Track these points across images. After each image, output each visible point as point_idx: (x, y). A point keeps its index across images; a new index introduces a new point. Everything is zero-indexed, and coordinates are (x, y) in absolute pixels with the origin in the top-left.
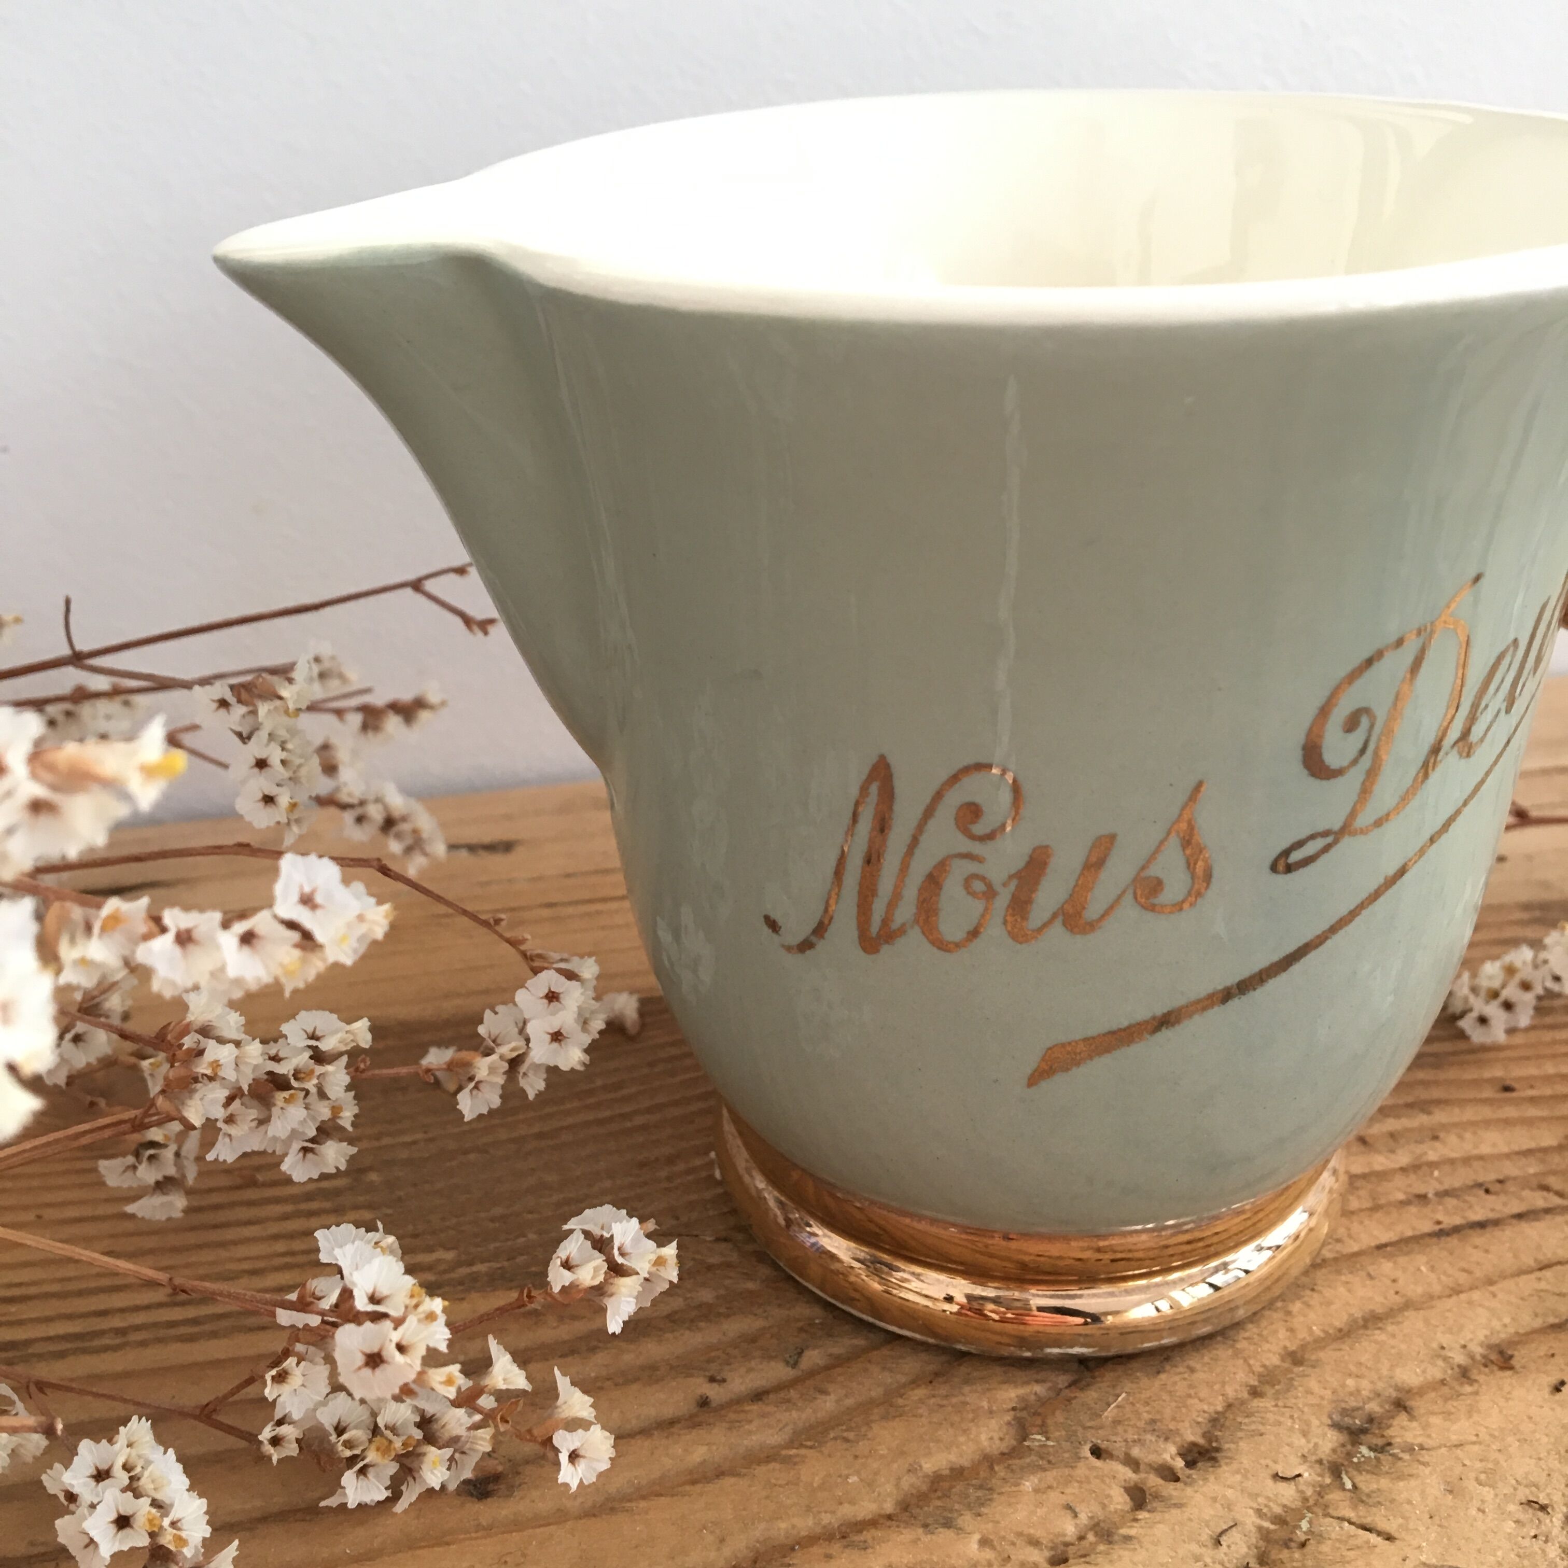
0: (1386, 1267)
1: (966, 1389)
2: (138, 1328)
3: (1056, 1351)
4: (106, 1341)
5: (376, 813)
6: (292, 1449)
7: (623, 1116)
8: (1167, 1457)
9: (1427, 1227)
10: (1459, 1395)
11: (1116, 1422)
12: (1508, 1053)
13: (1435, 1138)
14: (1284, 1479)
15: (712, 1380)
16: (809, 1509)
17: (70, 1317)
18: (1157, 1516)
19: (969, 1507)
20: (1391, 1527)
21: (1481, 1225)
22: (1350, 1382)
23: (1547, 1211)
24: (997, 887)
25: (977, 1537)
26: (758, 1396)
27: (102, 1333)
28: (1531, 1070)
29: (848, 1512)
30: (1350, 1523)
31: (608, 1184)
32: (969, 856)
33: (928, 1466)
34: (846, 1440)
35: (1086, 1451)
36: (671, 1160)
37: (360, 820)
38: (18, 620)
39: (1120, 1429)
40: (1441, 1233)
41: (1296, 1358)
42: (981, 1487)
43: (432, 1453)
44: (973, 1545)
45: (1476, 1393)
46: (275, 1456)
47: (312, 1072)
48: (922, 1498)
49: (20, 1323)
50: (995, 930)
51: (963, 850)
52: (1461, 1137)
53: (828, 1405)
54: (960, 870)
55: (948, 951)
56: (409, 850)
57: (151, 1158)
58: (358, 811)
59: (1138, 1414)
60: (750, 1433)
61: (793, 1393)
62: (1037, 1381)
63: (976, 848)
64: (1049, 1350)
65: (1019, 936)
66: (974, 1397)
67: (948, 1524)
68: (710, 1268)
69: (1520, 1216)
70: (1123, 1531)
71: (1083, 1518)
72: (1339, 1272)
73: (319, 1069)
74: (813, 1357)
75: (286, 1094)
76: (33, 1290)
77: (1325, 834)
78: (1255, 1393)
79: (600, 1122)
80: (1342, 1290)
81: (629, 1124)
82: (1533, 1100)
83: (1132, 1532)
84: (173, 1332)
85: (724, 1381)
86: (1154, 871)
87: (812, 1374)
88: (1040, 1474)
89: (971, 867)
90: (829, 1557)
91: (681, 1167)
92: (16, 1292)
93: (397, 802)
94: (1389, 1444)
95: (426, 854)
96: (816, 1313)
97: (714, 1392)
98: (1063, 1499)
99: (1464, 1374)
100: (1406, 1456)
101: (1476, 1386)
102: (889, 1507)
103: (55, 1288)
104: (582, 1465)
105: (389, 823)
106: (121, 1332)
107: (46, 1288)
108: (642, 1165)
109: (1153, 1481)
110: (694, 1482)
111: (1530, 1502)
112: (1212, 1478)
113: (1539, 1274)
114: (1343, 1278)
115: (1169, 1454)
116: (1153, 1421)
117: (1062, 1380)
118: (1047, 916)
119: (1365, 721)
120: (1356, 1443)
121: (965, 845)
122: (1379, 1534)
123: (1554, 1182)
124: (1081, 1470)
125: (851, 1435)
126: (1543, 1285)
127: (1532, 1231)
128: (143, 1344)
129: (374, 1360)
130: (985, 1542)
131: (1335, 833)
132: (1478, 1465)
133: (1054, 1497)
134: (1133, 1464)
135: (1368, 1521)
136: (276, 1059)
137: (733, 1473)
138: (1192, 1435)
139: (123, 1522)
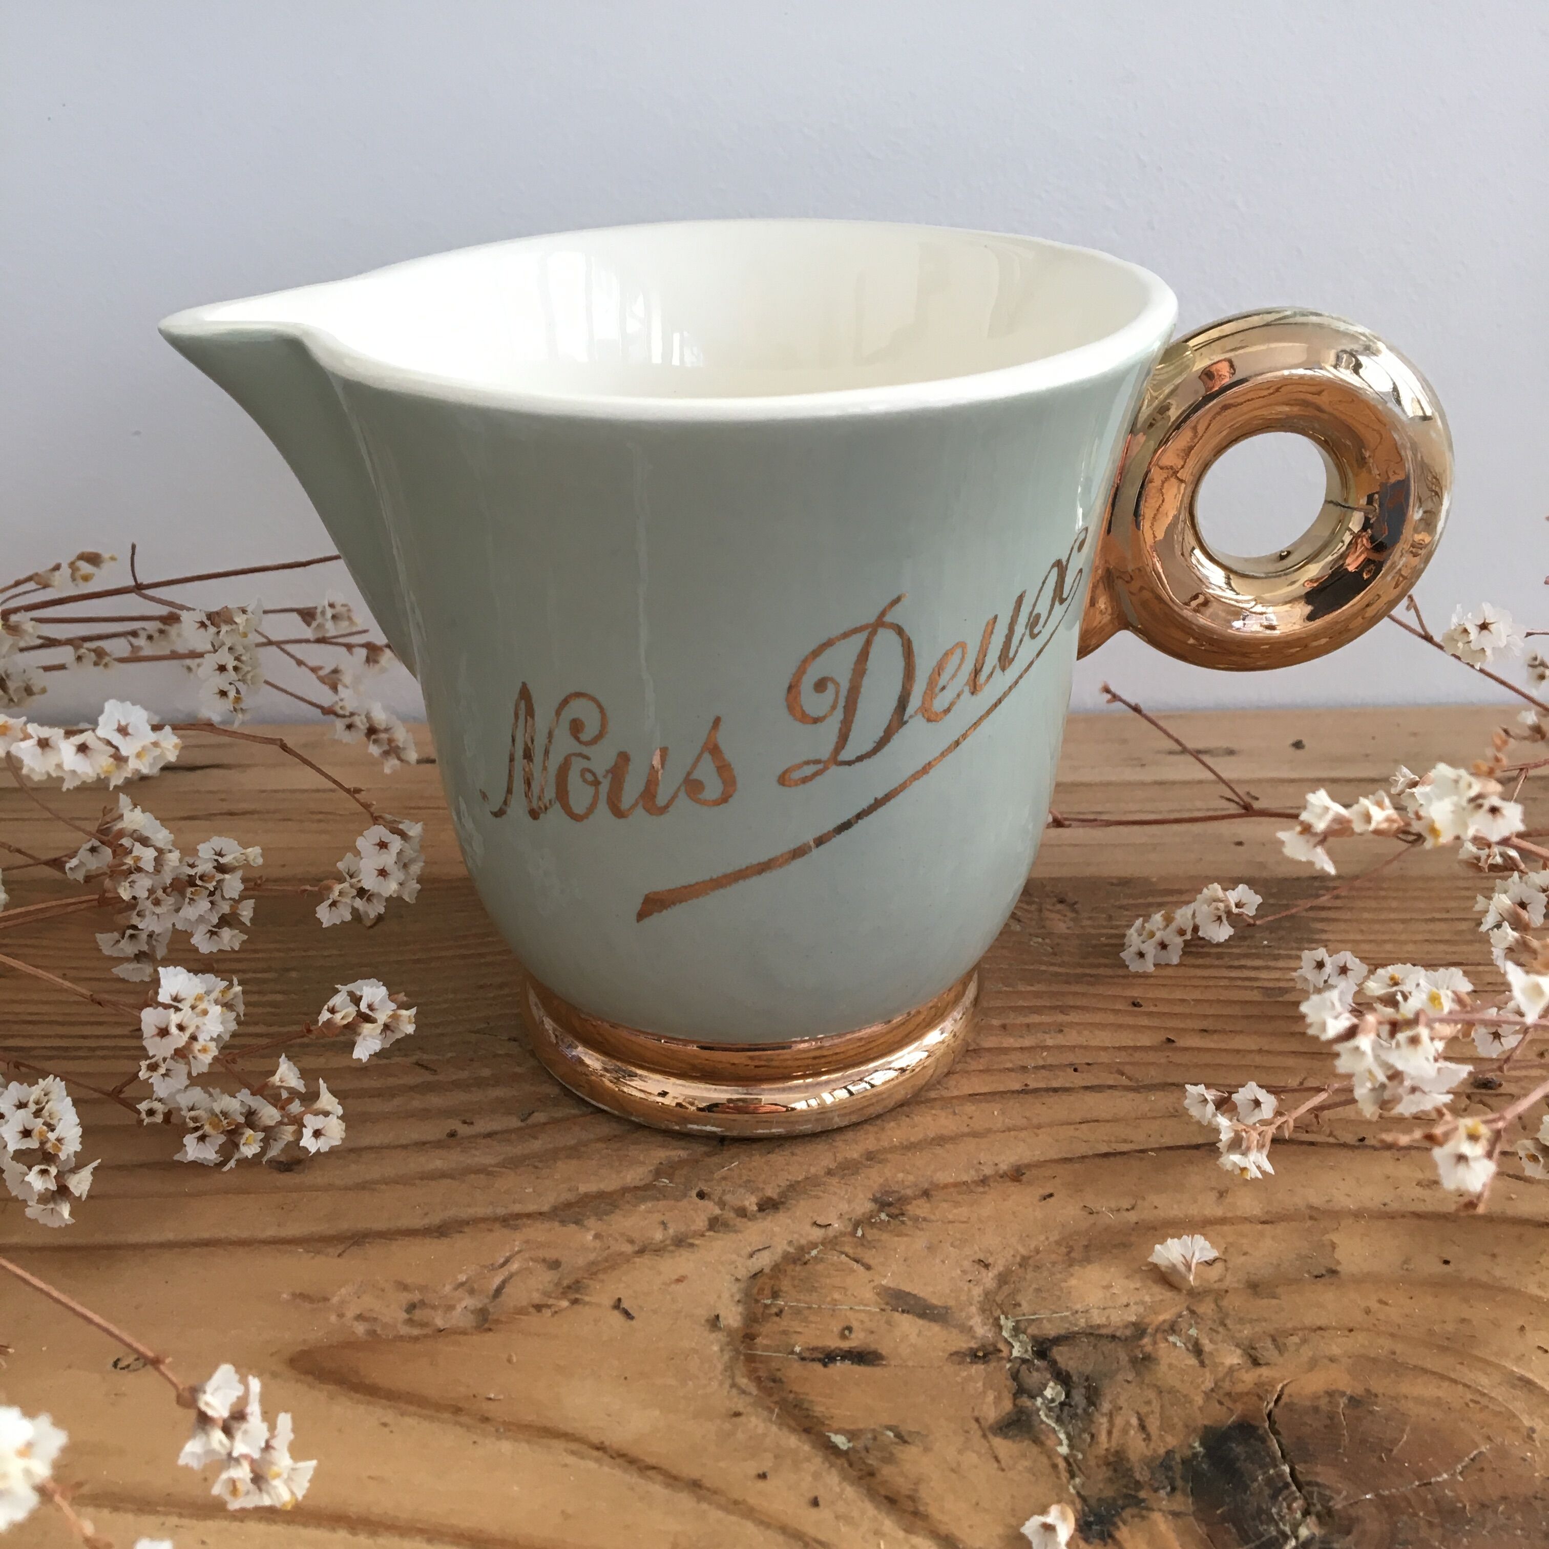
0: (970, 1108)
1: (632, 1147)
2: (103, 1048)
3: (695, 1127)
4: (81, 1053)
5: (361, 723)
6: (159, 1118)
7: (481, 955)
8: (747, 1203)
9: (1017, 1086)
10: (972, 1192)
11: (724, 1178)
12: (1152, 981)
13: (1061, 1031)
14: (820, 1226)
15: (465, 1122)
16: (491, 1203)
17: (62, 1037)
18: (721, 1235)
19: (596, 1215)
20: (871, 1262)
21: (1055, 1090)
22: (900, 1176)
23: (1110, 1087)
24: (601, 779)
25: (593, 1233)
26: (489, 1135)
27: (80, 1048)
28: (1163, 994)
29: (517, 1208)
30: (847, 1256)
31: (451, 996)
32: (580, 755)
33: (583, 1189)
34: (536, 1167)
35: (694, 1193)
36: (501, 986)
37: (349, 727)
38: (113, 559)
39: (723, 1183)
40: (1025, 1091)
41: (871, 1156)
42: (611, 1204)
43: (249, 1132)
44: (590, 1237)
45: (984, 1193)
46: (147, 1121)
47: (213, 877)
48: (568, 1205)
49: (31, 1037)
50: (603, 807)
51: (578, 751)
52: (1079, 1033)
53: (536, 1145)
54: (577, 765)
55: (577, 820)
56: (386, 753)
57: (132, 936)
58: (347, 721)
59: (740, 1176)
60: (475, 1156)
61: (513, 1136)
62: (683, 1149)
63: (585, 750)
64: (690, 1126)
65: (619, 813)
66: (634, 1151)
67: (577, 1222)
68: (496, 1056)
69: (1086, 1088)
70: (691, 1241)
71: (671, 1231)
72: (932, 1108)
73: (219, 876)
74: (540, 1117)
75: (193, 889)
76: (46, 1018)
77: (817, 762)
78: (829, 1173)
79: (463, 957)
80: (929, 1119)
81: (482, 961)
82: (1150, 1014)
83: (697, 1242)
84: (126, 1053)
85: (472, 1123)
86: (695, 775)
87: (535, 1126)
88: (656, 1203)
89: (585, 764)
90: (490, 1230)
91: (506, 991)
92: (34, 1018)
93: (380, 717)
94: (903, 1214)
95: (399, 759)
96: (554, 1091)
97: (463, 1130)
98: (662, 1218)
99: (984, 1181)
100: (909, 1223)
101: (987, 1188)
102: (545, 1208)
103: (60, 1019)
104: (322, 1140)
105: (372, 731)
106: (93, 1049)
107: (53, 1018)
108: (481, 987)
109: (730, 1215)
110: (422, 1179)
111: (980, 1261)
112: (770, 1218)
113: (1078, 1126)
114: (933, 1112)
115: (751, 1202)
116: (749, 1181)
117: (700, 1149)
118: (633, 801)
119: (831, 686)
120: (881, 1210)
121: (578, 748)
122: (863, 1265)
123: (1128, 1069)
124: (684, 1203)
125: (540, 1165)
126: (1077, 1134)
127: (1091, 1099)
128: (104, 1058)
129: (164, 1032)
130: (597, 1236)
131: (825, 762)
132: (958, 1236)
133: (657, 1217)
134: (722, 1204)
135: (858, 1256)
136: (192, 866)
137: (452, 1177)
138: (771, 1192)
139: (26, 1133)
